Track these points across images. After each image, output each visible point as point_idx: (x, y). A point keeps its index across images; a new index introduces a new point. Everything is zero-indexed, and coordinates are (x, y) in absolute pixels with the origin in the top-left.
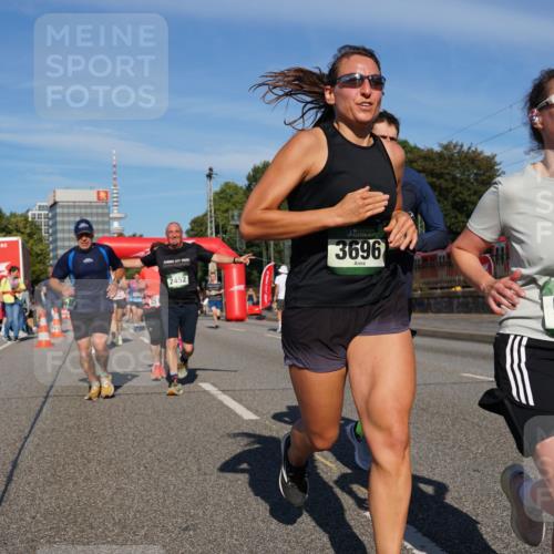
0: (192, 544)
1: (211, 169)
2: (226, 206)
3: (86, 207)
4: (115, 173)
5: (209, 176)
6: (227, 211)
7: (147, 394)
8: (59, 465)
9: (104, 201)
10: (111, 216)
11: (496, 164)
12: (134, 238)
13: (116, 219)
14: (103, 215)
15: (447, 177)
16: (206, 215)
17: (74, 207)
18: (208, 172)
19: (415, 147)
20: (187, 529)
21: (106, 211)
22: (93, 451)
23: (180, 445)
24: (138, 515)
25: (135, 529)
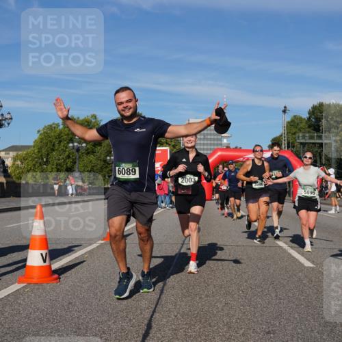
1: (285, 107)
2: (294, 130)
5: (284, 111)
6: (295, 134)
7: (244, 246)
8: (190, 286)
10: (222, 135)
12: (236, 149)
13: (224, 137)
16: (281, 135)
18: (283, 109)
20: (268, 333)
22: (211, 279)
23: (264, 280)
24: (238, 321)
25: (236, 329)
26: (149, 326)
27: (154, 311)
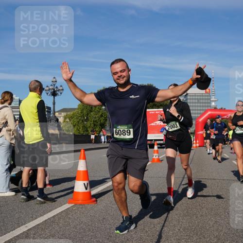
3: (200, 96)
7: (228, 180)
8: (189, 208)
9: (208, 93)
12: (221, 109)
13: (213, 101)
17: (195, 96)
21: (209, 98)
24: (225, 235)
26: (160, 236)
27: (163, 226)
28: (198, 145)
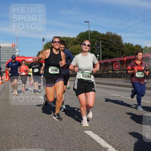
0: (37, 140)
1: (44, 38)
3: (9, 48)
4: (17, 39)
5: (43, 40)
9: (14, 47)
10: (16, 51)
11: (121, 38)
12: (22, 57)
13: (17, 52)
14: (14, 50)
15: (108, 41)
16: (42, 51)
17: (6, 48)
18: (43, 39)
19: (100, 33)
20: (35, 136)
21: (14, 49)
22: (10, 115)
23: (34, 113)
24: (22, 132)
25: (21, 136)
28: (7, 79)
